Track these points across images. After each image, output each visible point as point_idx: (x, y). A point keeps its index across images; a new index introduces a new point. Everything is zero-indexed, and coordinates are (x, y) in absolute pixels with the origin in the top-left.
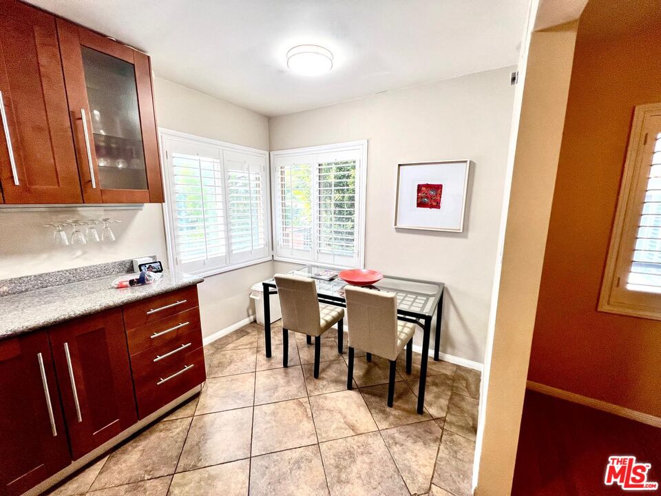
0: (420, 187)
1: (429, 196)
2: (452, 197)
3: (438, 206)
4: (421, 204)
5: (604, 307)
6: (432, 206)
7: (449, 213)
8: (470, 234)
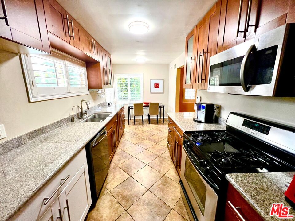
0: (155, 84)
1: (157, 86)
2: (161, 86)
3: (158, 88)
4: (155, 88)
5: (183, 102)
6: (157, 88)
7: (160, 89)
8: (164, 93)
